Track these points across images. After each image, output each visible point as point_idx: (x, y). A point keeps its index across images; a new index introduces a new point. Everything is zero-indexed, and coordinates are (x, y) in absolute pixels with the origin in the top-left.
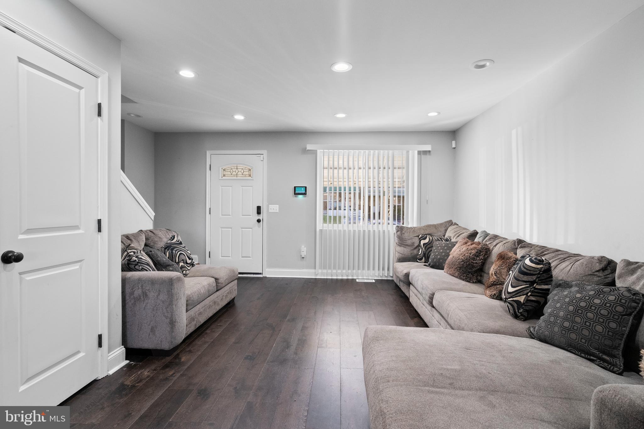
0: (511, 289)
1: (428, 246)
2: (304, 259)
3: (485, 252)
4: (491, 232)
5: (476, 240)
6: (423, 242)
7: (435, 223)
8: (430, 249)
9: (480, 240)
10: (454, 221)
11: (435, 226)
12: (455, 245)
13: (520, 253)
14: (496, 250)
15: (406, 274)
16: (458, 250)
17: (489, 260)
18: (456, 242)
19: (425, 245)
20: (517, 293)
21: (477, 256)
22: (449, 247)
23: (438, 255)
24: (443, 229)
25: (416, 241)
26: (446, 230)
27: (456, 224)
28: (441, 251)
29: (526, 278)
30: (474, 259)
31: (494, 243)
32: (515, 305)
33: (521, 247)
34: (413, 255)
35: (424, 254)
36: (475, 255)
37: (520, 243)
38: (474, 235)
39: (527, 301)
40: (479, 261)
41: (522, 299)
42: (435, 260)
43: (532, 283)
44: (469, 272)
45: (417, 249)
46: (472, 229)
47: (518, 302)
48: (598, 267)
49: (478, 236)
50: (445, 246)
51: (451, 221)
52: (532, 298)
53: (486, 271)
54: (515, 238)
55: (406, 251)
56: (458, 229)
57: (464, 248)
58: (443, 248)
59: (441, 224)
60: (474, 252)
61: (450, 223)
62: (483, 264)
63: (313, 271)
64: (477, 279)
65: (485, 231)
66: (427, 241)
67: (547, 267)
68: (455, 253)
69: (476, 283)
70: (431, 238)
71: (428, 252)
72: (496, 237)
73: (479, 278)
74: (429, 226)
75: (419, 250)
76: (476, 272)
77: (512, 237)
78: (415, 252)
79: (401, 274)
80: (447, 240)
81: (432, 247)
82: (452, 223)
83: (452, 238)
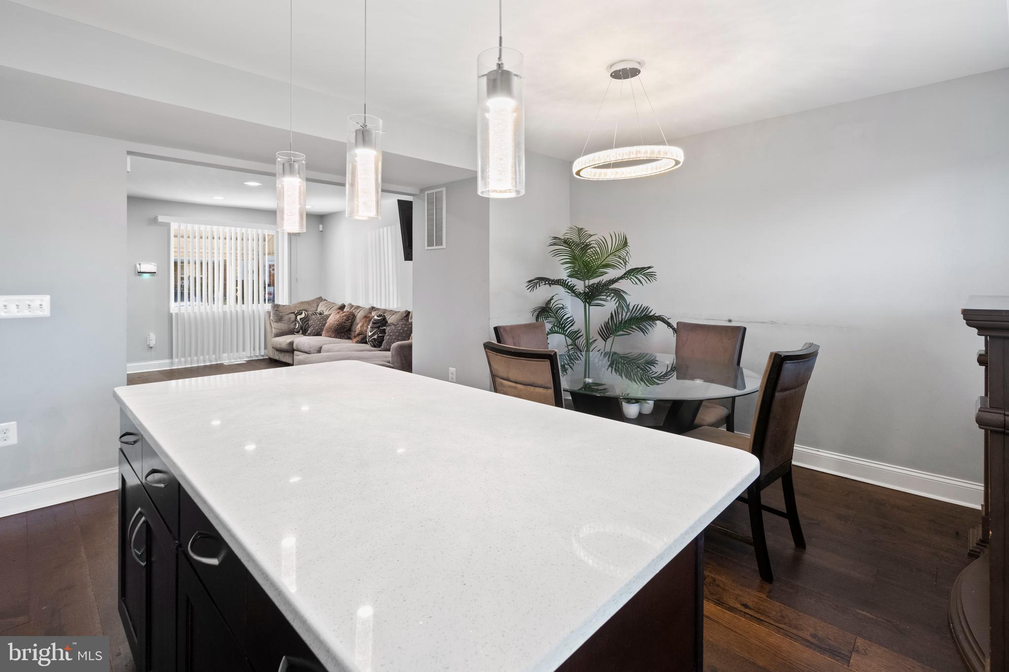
0: (370, 334)
1: (305, 320)
2: (153, 349)
3: (351, 318)
4: (355, 304)
5: (345, 310)
6: (299, 317)
7: (307, 300)
8: (306, 323)
9: (348, 310)
10: (323, 298)
11: (308, 303)
12: (329, 317)
13: (373, 314)
14: (360, 315)
15: (290, 342)
16: (333, 318)
17: (355, 322)
18: (330, 315)
19: (302, 320)
20: (373, 335)
21: (347, 321)
22: (325, 319)
23: (316, 327)
24: (315, 305)
25: (293, 316)
26: (318, 306)
27: (325, 300)
28: (318, 323)
29: (376, 325)
30: (345, 323)
31: (358, 311)
32: (373, 341)
33: (374, 311)
34: (290, 329)
35: (302, 328)
36: (346, 320)
37: (373, 308)
38: (342, 307)
39: (378, 337)
40: (348, 324)
41: (375, 337)
42: (314, 331)
43: (379, 327)
44: (342, 332)
45: (294, 323)
46: (340, 303)
47: (374, 339)
48: (404, 315)
49: (346, 308)
50: (320, 319)
51: (321, 297)
52: (380, 335)
53: (353, 330)
54: (370, 307)
55: (283, 326)
56: (328, 304)
57: (338, 316)
58: (319, 320)
59: (313, 301)
60: (345, 318)
61: (320, 299)
62: (351, 325)
63: (167, 361)
64: (348, 336)
65: (351, 304)
66: (303, 316)
67: (383, 317)
68: (331, 320)
69: (347, 339)
70: (306, 313)
71: (305, 325)
72: (358, 307)
73: (349, 335)
74: (302, 303)
75: (296, 324)
76: (346, 331)
77: (368, 306)
78: (292, 326)
79: (285, 344)
80: (320, 314)
81: (308, 320)
82: (322, 299)
83: (324, 312)
